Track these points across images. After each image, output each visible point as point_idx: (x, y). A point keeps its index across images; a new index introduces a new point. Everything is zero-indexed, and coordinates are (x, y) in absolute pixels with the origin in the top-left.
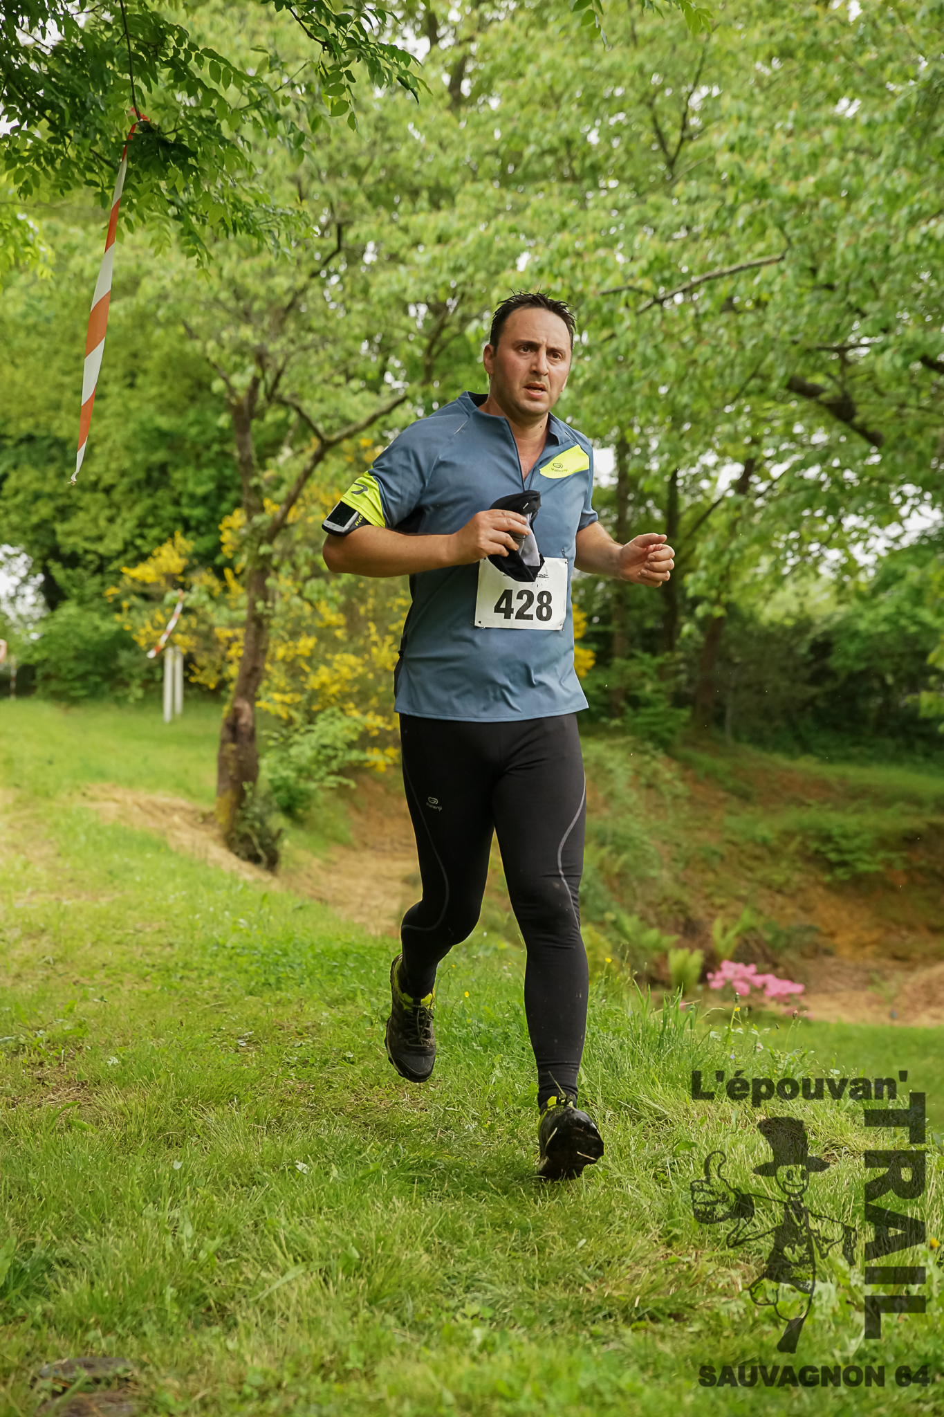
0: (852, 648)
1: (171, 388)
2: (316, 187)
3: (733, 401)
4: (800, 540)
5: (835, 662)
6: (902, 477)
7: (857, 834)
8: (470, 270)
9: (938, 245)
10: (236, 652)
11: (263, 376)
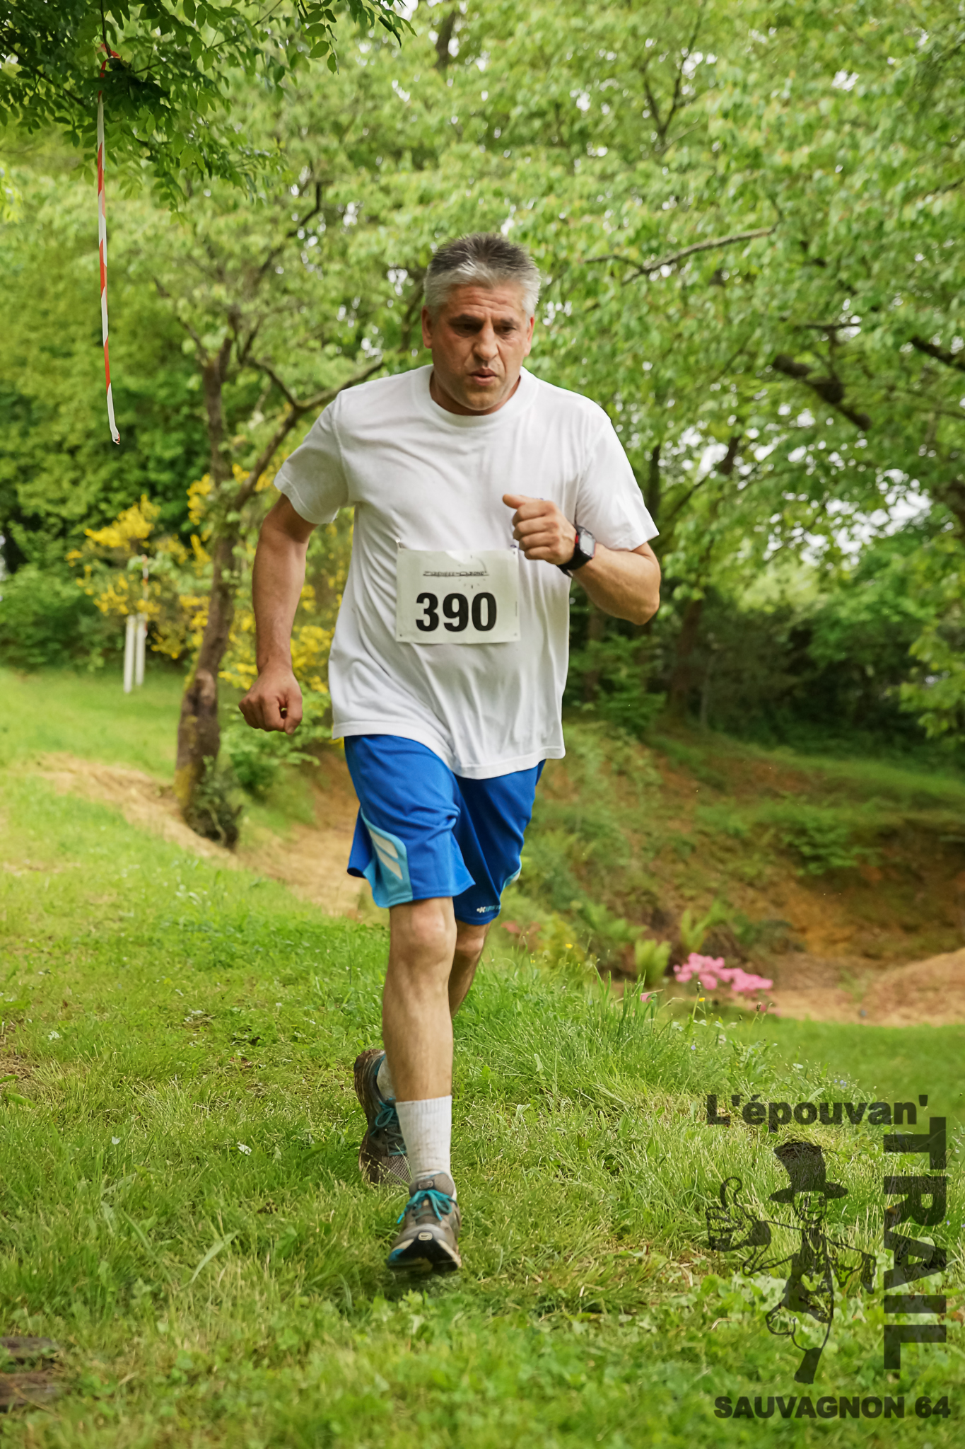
0: (833, 637)
1: (141, 348)
2: (295, 144)
3: (717, 380)
4: (782, 523)
5: (815, 651)
6: (886, 463)
7: (832, 829)
9: (934, 223)
10: (200, 621)
11: (236, 338)
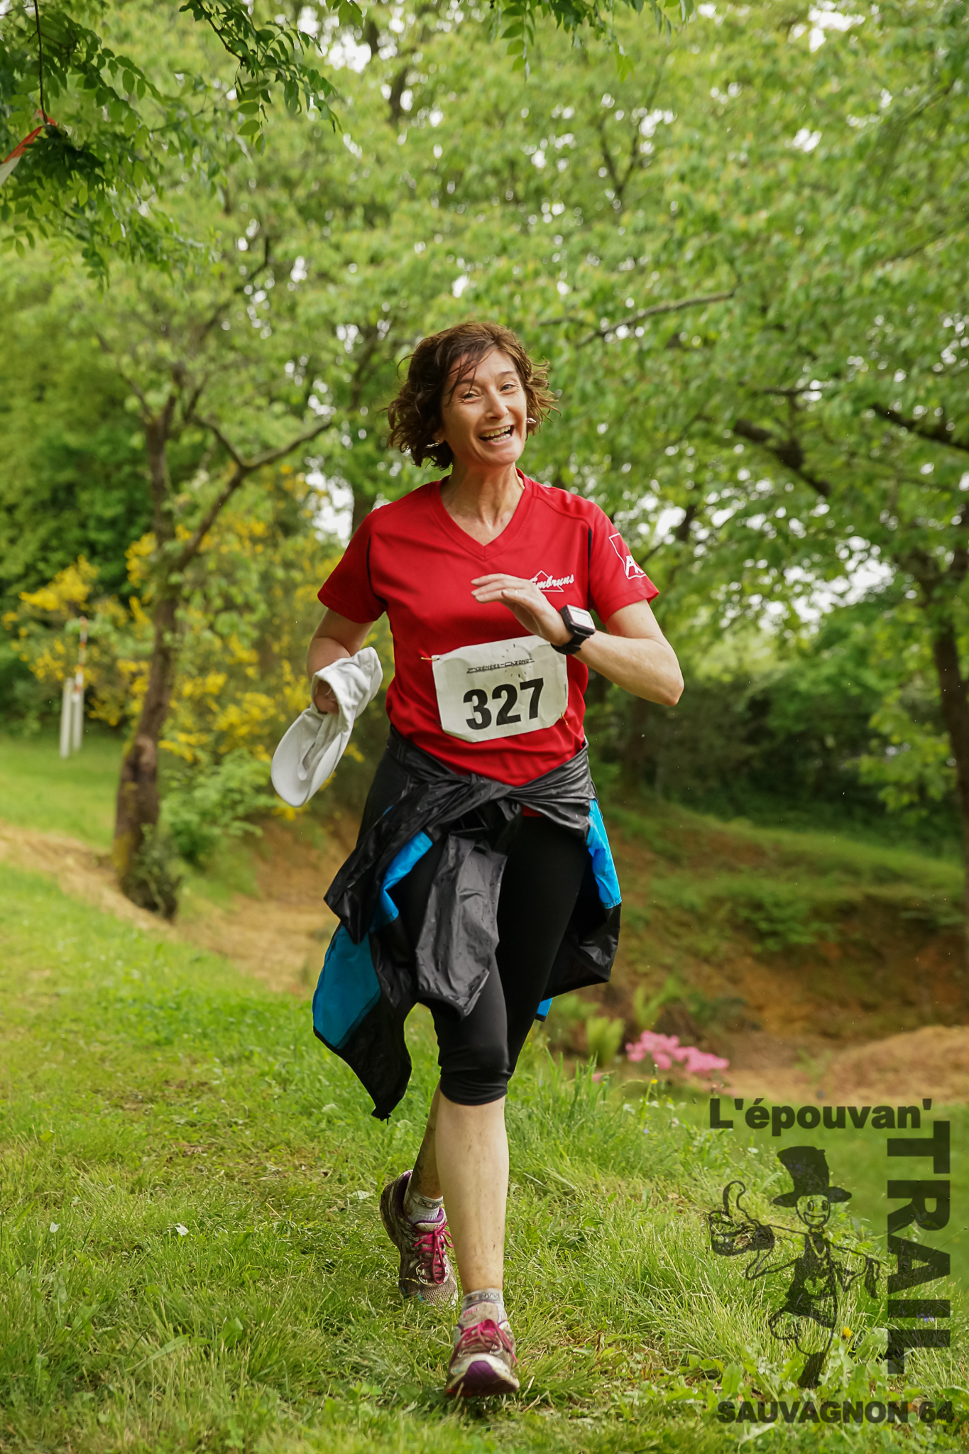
0: (792, 708)
1: (81, 403)
2: (244, 198)
3: (673, 444)
4: (741, 592)
5: (773, 722)
6: (849, 530)
7: (790, 903)
8: (404, 293)
9: (893, 290)
10: (140, 687)
11: (180, 397)
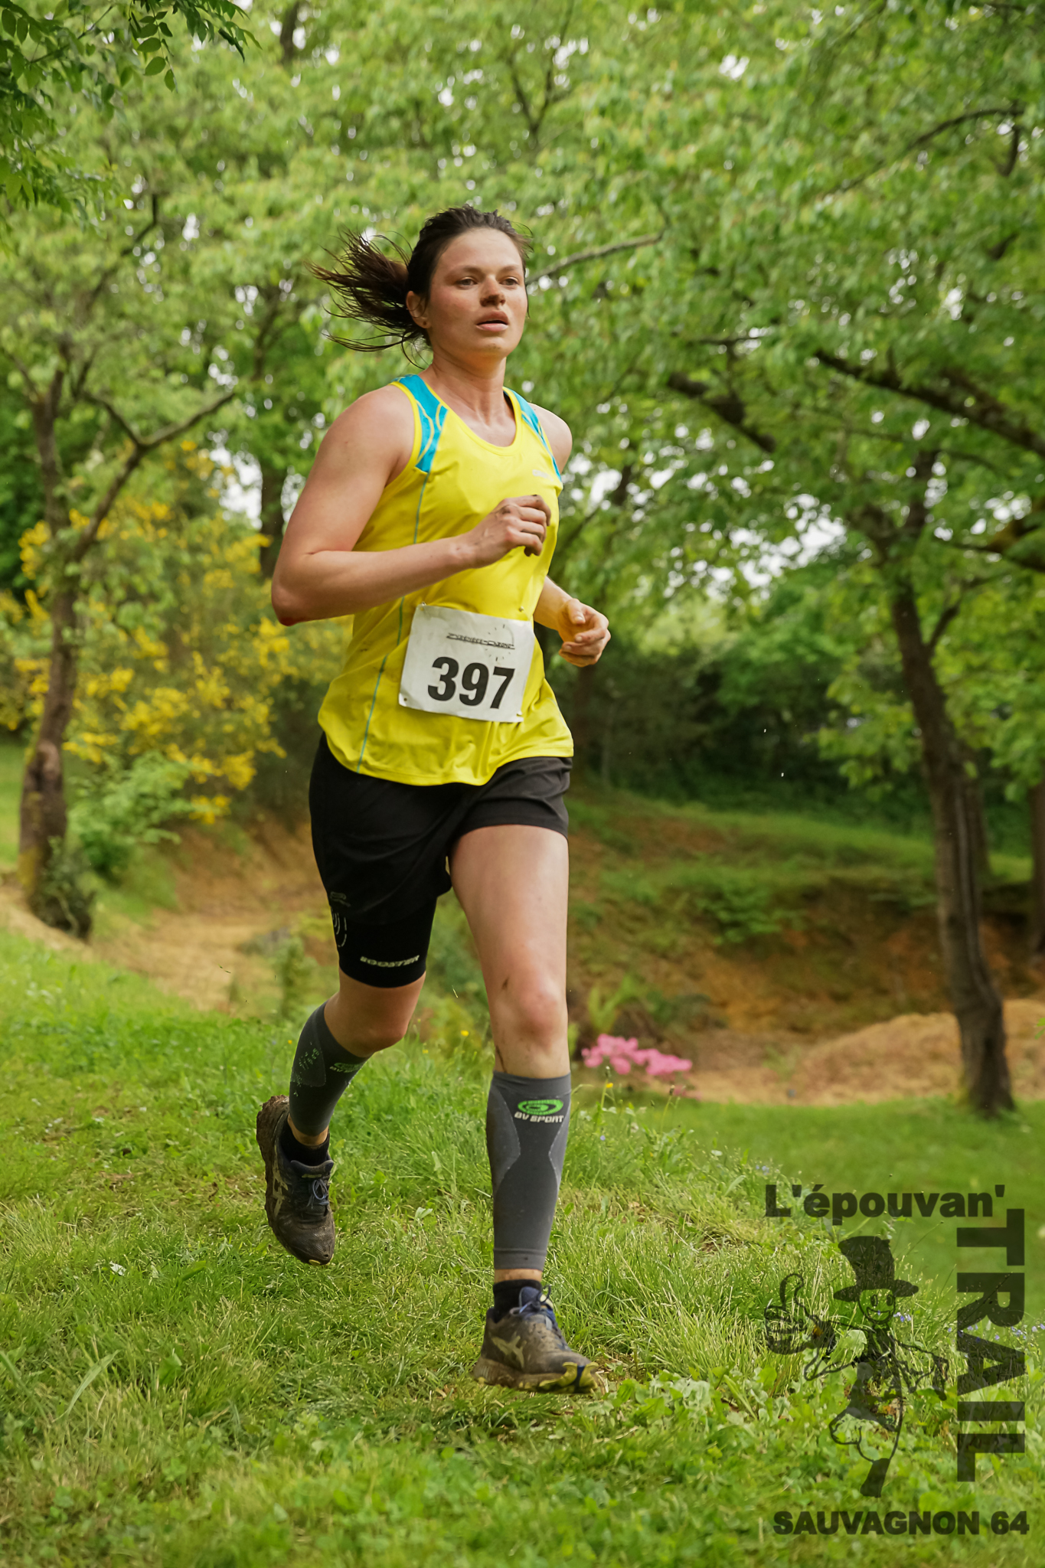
0: (744, 679)
2: (127, 152)
3: (605, 401)
4: (684, 558)
5: (725, 696)
7: (751, 891)
8: (306, 248)
9: (835, 225)
10: (40, 686)
11: (68, 371)
